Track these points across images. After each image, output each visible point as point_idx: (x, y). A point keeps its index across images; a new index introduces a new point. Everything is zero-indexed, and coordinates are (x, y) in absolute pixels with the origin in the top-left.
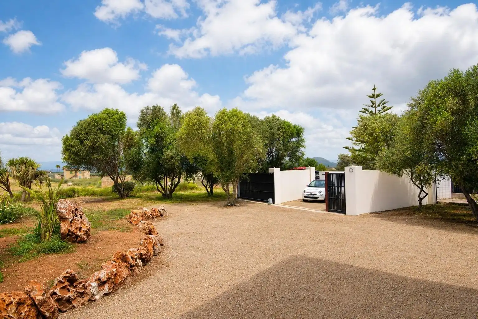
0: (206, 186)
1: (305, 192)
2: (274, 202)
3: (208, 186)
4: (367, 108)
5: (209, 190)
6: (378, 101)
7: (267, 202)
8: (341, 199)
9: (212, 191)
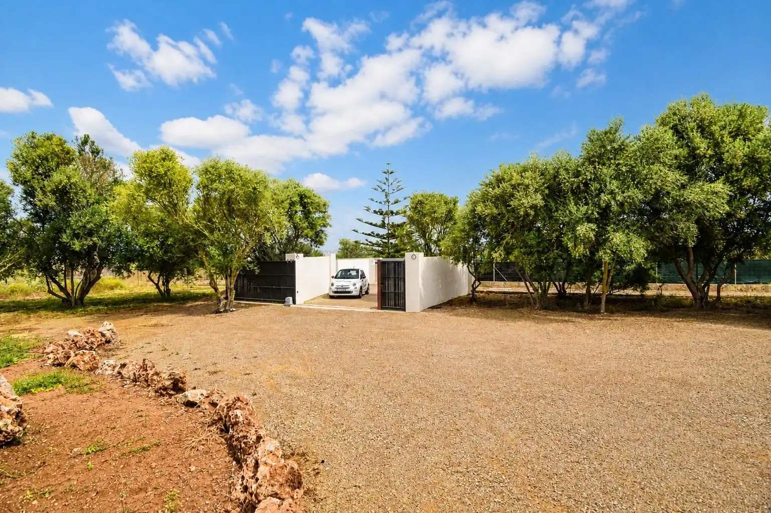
0: (157, 282)
1: (332, 285)
2: (294, 302)
3: (161, 283)
4: (380, 184)
5: (162, 288)
6: (391, 178)
7: (284, 302)
8: (395, 294)
9: (168, 291)
